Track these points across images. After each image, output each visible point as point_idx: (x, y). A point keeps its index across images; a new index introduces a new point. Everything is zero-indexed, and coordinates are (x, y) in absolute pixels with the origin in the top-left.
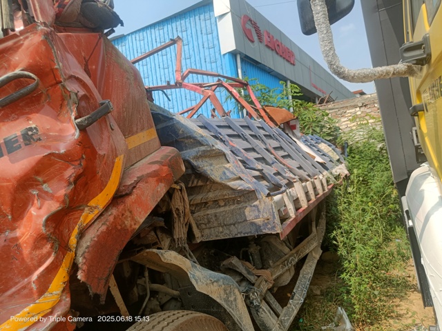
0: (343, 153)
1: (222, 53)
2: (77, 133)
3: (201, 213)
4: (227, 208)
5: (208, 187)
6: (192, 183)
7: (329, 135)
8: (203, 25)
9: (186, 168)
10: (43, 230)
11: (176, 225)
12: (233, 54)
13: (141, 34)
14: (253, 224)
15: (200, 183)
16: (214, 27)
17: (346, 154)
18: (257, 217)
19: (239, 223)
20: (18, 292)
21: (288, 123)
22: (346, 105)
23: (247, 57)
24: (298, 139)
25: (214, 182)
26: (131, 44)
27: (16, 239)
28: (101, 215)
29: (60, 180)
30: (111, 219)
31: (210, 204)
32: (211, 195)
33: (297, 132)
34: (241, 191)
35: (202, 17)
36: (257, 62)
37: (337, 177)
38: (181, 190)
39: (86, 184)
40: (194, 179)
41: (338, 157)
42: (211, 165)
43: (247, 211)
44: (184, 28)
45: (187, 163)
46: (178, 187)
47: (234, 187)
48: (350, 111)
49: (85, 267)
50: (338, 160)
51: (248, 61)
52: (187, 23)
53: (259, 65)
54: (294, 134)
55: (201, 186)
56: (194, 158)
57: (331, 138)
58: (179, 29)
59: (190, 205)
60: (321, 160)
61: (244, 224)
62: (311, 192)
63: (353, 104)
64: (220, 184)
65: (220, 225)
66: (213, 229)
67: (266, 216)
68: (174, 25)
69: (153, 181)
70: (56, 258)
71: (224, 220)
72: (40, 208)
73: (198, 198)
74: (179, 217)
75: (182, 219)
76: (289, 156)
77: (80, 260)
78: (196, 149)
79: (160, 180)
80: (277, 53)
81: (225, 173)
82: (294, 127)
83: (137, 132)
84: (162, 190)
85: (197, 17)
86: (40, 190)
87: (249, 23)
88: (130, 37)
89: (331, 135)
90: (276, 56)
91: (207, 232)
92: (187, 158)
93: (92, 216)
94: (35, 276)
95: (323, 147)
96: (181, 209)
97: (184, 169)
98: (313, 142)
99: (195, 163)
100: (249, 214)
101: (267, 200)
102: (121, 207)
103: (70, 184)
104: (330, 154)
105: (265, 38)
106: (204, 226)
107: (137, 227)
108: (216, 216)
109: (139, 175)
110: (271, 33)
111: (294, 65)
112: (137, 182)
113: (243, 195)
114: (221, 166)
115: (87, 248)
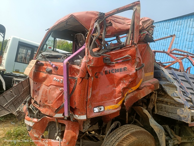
2: (135, 71)
3: (160, 104)
4: (170, 106)
5: (166, 96)
6: (160, 93)
8: (191, 23)
9: (160, 87)
10: (121, 90)
11: (150, 104)
14: (179, 116)
15: (163, 94)
18: (182, 114)
19: (173, 113)
20: (113, 101)
25: (168, 95)
27: (115, 90)
28: (133, 92)
29: (128, 81)
30: (135, 94)
31: (164, 102)
32: (166, 100)
34: (178, 102)
35: (192, 20)
38: (155, 94)
39: (133, 83)
40: (161, 92)
42: (169, 89)
43: (178, 111)
44: (180, 24)
45: (161, 86)
46: (155, 92)
47: (176, 100)
49: (126, 102)
52: (183, 22)
55: (163, 95)
56: (164, 85)
59: (157, 100)
61: (175, 114)
64: (171, 97)
65: (165, 111)
66: (162, 112)
67: (185, 115)
69: (148, 88)
70: (121, 97)
71: (168, 110)
72: (122, 85)
73: (161, 99)
74: (152, 102)
75: (153, 103)
77: (125, 100)
78: (166, 82)
79: (150, 89)
81: (174, 94)
83: (148, 72)
84: (150, 91)
86: (123, 82)
91: (160, 111)
92: (161, 84)
93: (131, 91)
94: (117, 99)
96: (153, 99)
97: (159, 87)
99: (163, 87)
100: (179, 112)
101: (188, 110)
102: (138, 92)
103: (129, 82)
106: (159, 109)
107: (140, 98)
108: (165, 107)
109: (145, 85)
112: (144, 87)
113: (179, 104)
114: (173, 91)
115: (128, 98)
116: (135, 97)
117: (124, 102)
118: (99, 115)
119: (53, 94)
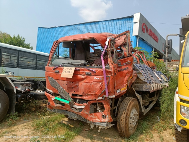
0: (168, 79)
1: (133, 35)
4: (140, 85)
7: (165, 72)
8: (128, 24)
12: (137, 36)
13: (105, 22)
16: (132, 26)
17: (170, 80)
18: (146, 88)
19: (142, 88)
21: (153, 67)
22: (174, 63)
23: (141, 38)
24: (155, 72)
25: (139, 79)
26: (100, 25)
27: (124, 80)
31: (137, 83)
32: (138, 81)
33: (155, 70)
34: (144, 82)
35: (128, 21)
36: (144, 40)
37: (165, 86)
41: (166, 80)
42: (139, 75)
44: (121, 24)
48: (175, 66)
50: (166, 82)
51: (141, 39)
52: (122, 22)
53: (144, 41)
54: (154, 70)
57: (165, 73)
58: (119, 24)
60: (161, 80)
62: (157, 87)
63: (176, 63)
64: (141, 79)
65: (137, 88)
67: (148, 88)
68: (117, 22)
69: (135, 76)
71: (139, 87)
76: (152, 77)
78: (138, 72)
80: (152, 37)
82: (155, 68)
85: (126, 21)
86: (127, 75)
87: (145, 26)
88: (100, 22)
89: (166, 73)
90: (151, 38)
94: (125, 84)
95: (162, 76)
98: (159, 74)
101: (149, 85)
102: (132, 79)
103: (130, 75)
104: (164, 79)
105: (149, 31)
108: (137, 86)
110: (152, 30)
111: (157, 42)
115: (129, 83)
116: (131, 82)
117: (128, 85)
118: (119, 94)
119: (96, 87)
